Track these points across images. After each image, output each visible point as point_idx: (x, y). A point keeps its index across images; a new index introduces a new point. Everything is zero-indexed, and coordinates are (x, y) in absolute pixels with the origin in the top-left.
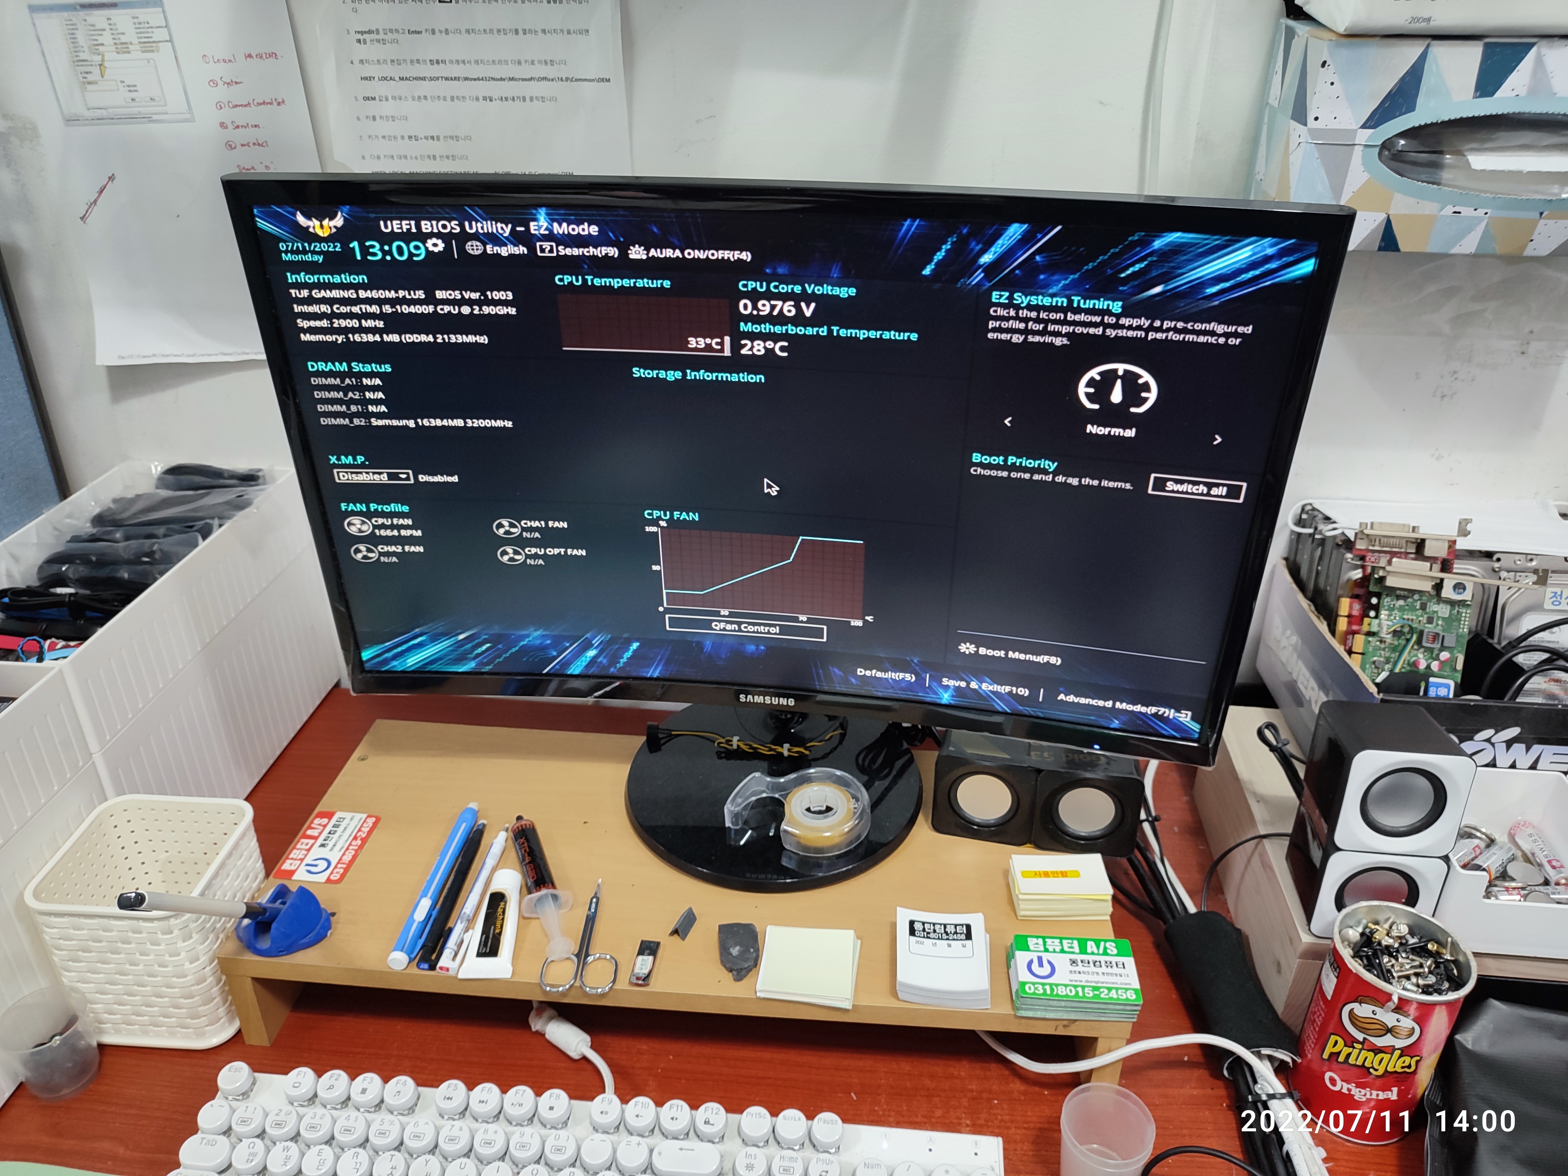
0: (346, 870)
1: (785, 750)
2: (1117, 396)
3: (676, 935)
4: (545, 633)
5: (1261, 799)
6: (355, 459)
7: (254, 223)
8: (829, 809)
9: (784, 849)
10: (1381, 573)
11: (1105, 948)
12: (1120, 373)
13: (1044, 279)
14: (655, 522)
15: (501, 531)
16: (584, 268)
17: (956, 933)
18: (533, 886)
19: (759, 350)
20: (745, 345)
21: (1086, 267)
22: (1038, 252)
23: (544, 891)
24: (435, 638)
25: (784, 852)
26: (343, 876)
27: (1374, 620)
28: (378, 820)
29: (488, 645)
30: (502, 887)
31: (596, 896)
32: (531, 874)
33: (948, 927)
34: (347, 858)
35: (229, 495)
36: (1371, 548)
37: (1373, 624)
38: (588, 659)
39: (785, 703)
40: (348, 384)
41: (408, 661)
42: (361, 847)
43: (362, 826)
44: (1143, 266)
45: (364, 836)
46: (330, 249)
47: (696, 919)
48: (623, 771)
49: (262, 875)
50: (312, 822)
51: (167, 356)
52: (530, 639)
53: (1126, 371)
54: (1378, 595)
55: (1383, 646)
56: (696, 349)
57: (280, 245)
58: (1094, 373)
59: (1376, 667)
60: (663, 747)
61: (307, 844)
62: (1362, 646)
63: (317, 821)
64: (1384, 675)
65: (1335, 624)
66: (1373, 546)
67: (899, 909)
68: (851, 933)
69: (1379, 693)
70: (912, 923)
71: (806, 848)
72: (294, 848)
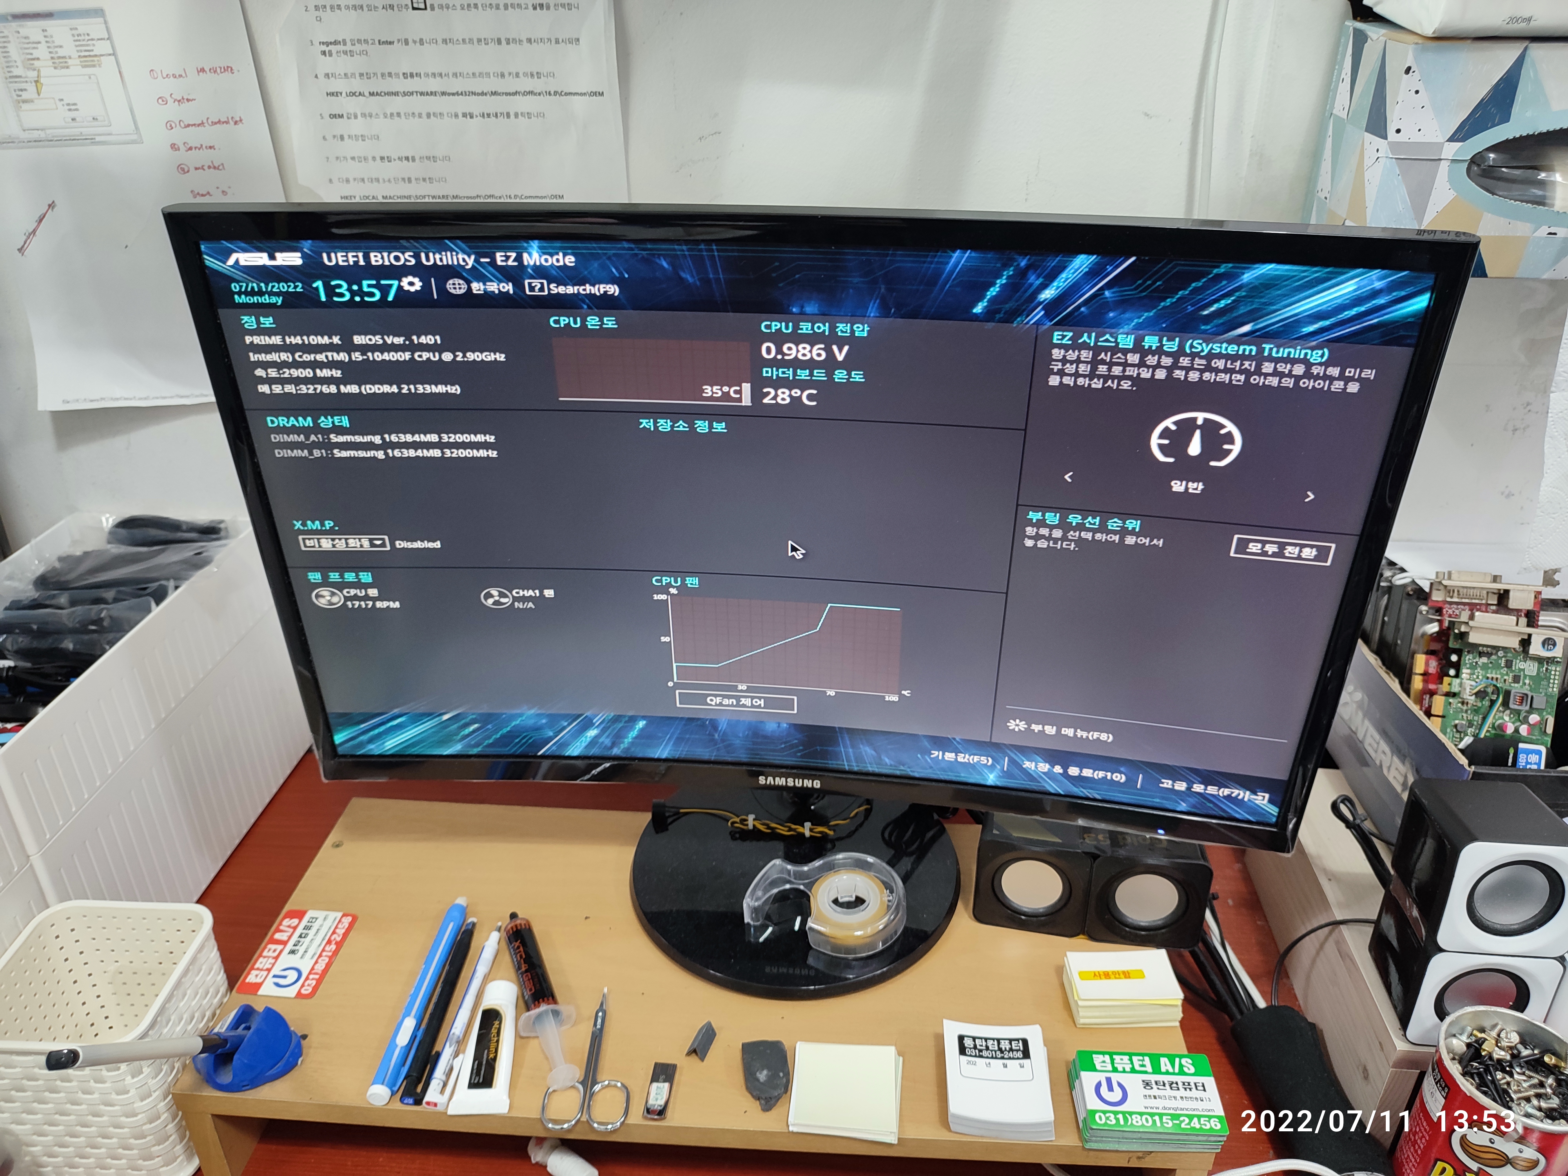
0: (319, 982)
1: (806, 830)
2: (1195, 448)
3: (694, 1054)
4: (539, 712)
5: (1332, 877)
6: (322, 525)
7: (202, 261)
8: (859, 901)
9: (811, 948)
10: (1463, 629)
11: (1181, 1066)
12: (1200, 422)
13: (1114, 318)
14: (664, 590)
15: (490, 601)
16: (582, 308)
17: (1011, 1050)
18: (530, 1001)
19: (783, 399)
20: (768, 393)
21: (1162, 304)
22: (1108, 286)
23: (543, 1007)
24: (417, 718)
25: (811, 952)
26: (315, 989)
27: (1454, 679)
28: (355, 919)
29: (476, 726)
30: (496, 1002)
31: (601, 1008)
32: (530, 985)
33: (1002, 1042)
34: (320, 967)
35: (185, 552)
36: (1449, 599)
37: (1454, 683)
38: (589, 740)
39: (810, 786)
40: (314, 441)
41: (387, 744)
42: (335, 953)
43: (336, 927)
44: (1229, 301)
45: (339, 939)
46: (290, 290)
47: (715, 1035)
48: (624, 856)
49: (224, 988)
50: (280, 924)
51: (117, 399)
52: (524, 718)
53: (1206, 420)
54: (1459, 653)
55: (1465, 708)
56: (711, 398)
57: (233, 285)
58: (1169, 423)
59: (1458, 731)
60: (670, 827)
61: (275, 951)
62: (1442, 709)
63: (286, 922)
64: (1468, 740)
65: (1409, 681)
66: (1452, 597)
67: (945, 1021)
68: (892, 1050)
69: (1470, 765)
70: (961, 1038)
71: (836, 948)
72: (260, 956)
